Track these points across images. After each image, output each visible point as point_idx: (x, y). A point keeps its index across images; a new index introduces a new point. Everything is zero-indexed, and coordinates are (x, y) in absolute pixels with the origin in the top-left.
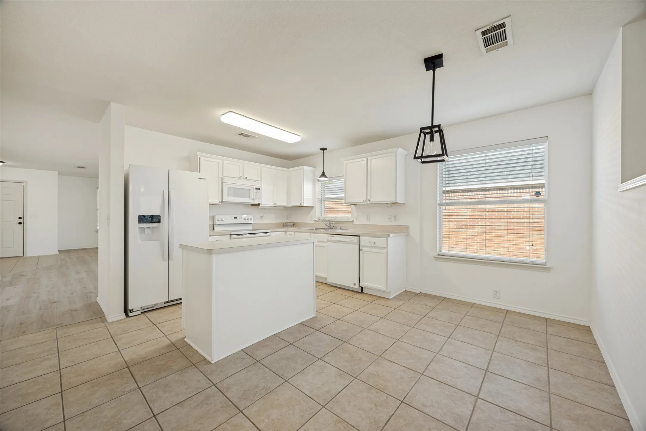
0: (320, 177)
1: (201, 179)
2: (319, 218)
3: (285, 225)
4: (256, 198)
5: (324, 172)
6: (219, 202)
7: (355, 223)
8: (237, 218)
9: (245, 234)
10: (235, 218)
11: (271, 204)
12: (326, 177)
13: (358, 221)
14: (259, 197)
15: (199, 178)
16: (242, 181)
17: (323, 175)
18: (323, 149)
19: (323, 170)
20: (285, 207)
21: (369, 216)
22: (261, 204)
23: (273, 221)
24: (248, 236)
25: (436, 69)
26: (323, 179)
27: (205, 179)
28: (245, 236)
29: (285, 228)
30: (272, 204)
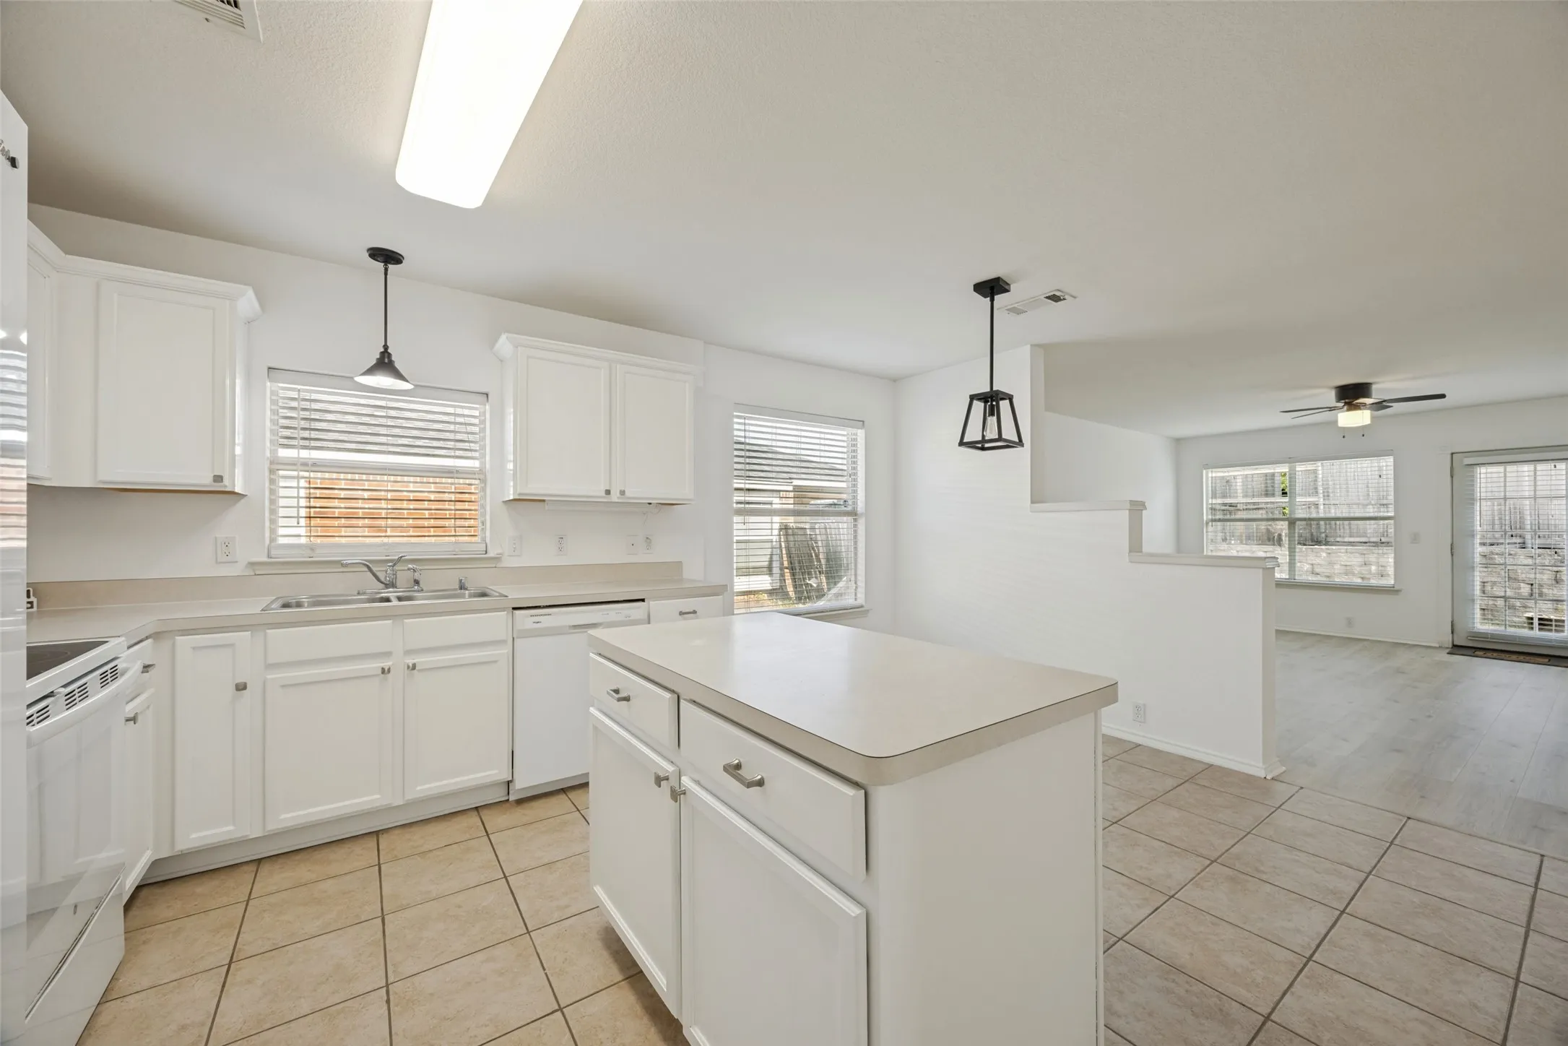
0: (370, 371)
5: (385, 353)
7: (509, 562)
12: (399, 376)
13: (520, 556)
17: (385, 363)
18: (387, 257)
19: (386, 347)
21: (564, 538)
25: (996, 297)
26: (383, 380)
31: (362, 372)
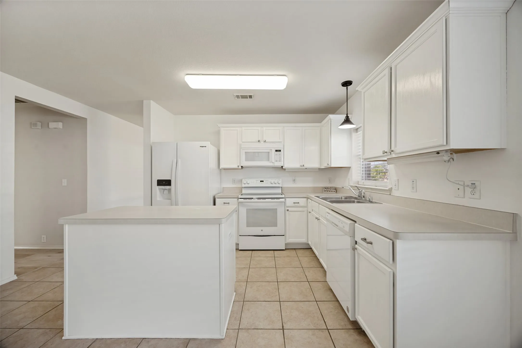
0: (342, 124)
1: (202, 147)
2: (358, 182)
3: (325, 190)
4: (276, 161)
5: (347, 117)
6: (237, 167)
7: (394, 193)
8: (263, 181)
9: (253, 198)
10: (261, 181)
11: (297, 165)
13: (398, 190)
14: (280, 159)
15: (200, 147)
16: (262, 145)
17: (347, 121)
18: (346, 84)
19: (347, 114)
20: (320, 169)
21: (415, 181)
22: (284, 167)
23: (311, 185)
24: (256, 200)
27: (206, 147)
28: (252, 200)
29: (325, 193)
30: (299, 167)
31: (340, 124)
